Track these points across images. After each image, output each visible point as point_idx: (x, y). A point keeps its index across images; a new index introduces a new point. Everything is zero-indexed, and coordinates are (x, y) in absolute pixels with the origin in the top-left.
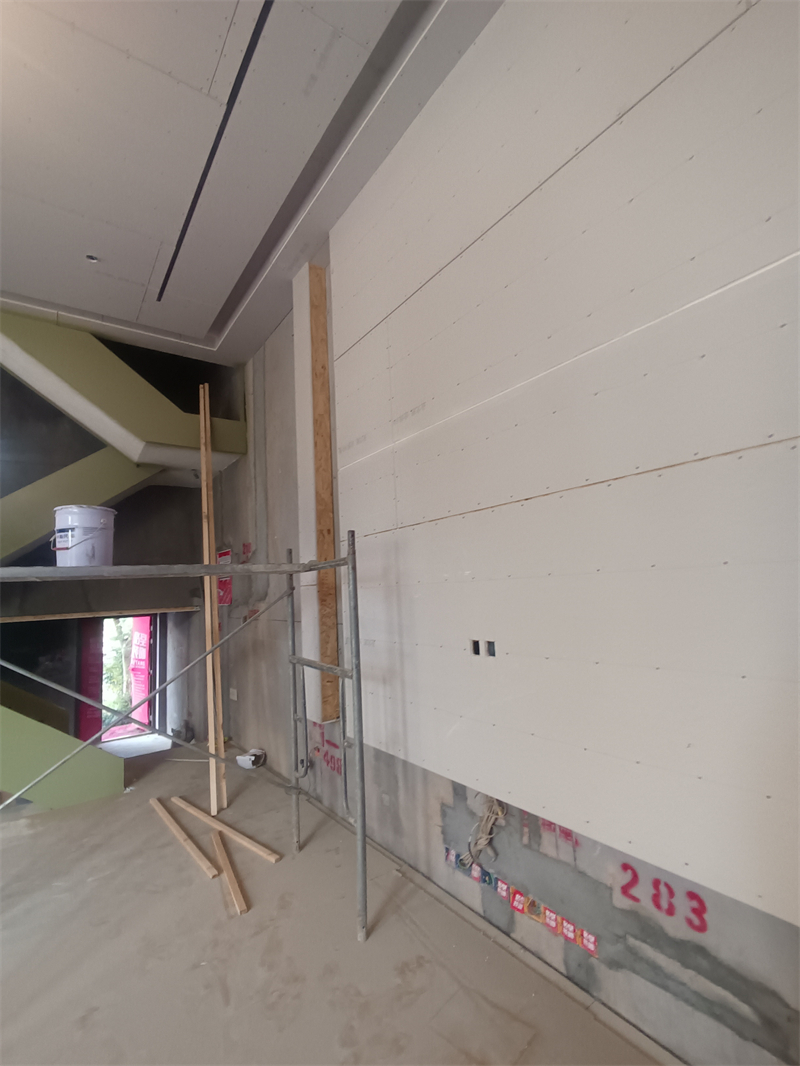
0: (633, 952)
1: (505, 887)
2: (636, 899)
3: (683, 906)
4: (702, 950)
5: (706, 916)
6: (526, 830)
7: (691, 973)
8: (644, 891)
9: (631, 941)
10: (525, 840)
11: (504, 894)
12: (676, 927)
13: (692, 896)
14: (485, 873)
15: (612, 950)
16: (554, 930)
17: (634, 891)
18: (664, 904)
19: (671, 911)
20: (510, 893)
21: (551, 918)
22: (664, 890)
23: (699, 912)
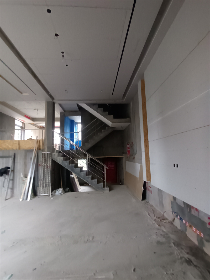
1: (184, 221)
6: (188, 208)
11: (184, 223)
14: (181, 218)
15: (207, 238)
16: (195, 232)
20: (186, 223)
21: (194, 229)
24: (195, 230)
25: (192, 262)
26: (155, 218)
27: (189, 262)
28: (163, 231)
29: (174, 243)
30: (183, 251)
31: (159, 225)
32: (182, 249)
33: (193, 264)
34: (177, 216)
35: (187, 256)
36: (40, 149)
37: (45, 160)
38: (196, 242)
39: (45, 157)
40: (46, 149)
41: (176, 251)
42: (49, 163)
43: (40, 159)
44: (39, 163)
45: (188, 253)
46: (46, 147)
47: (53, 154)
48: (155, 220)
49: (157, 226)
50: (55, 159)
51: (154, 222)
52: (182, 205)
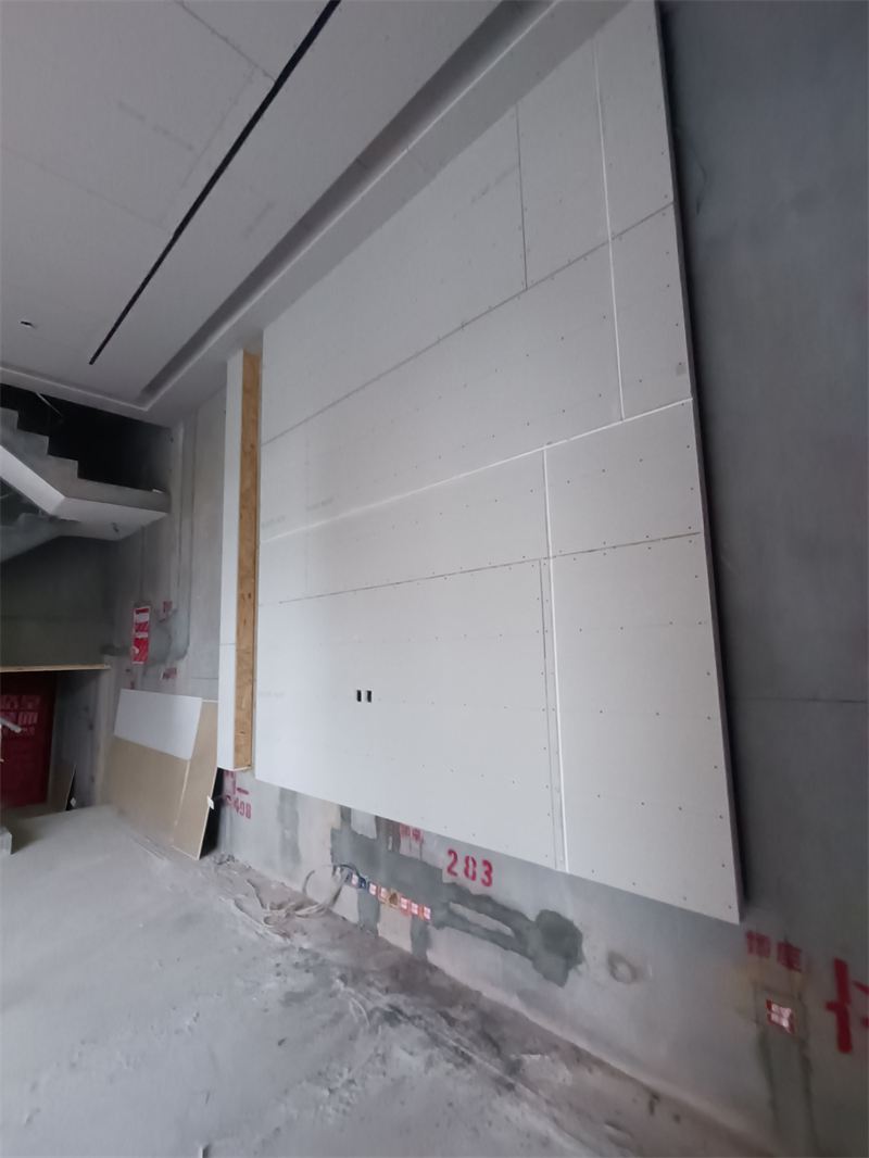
0: (452, 913)
1: (375, 887)
2: (455, 874)
3: (480, 870)
4: (488, 899)
5: (493, 875)
6: (391, 838)
7: (482, 916)
8: (459, 868)
9: (452, 905)
10: (390, 847)
11: (374, 893)
12: (476, 887)
13: (486, 863)
14: (362, 880)
15: (441, 914)
16: (405, 912)
17: (455, 869)
18: (471, 873)
19: (474, 878)
20: (378, 891)
21: (404, 903)
22: (471, 863)
23: (488, 873)
24: (405, 907)
25: (400, 1012)
26: (267, 912)
27: (393, 1016)
29: (343, 978)
30: (373, 991)
32: (370, 984)
33: (406, 1016)
34: (348, 879)
35: (384, 1001)
38: (406, 945)
41: (354, 1002)
45: (387, 991)
52: (372, 834)
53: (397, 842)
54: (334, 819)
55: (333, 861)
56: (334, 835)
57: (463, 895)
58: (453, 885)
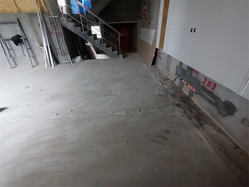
0: (200, 92)
2: (205, 84)
3: (212, 86)
4: (212, 92)
6: (190, 71)
7: (208, 95)
9: (201, 90)
10: (190, 73)
12: (209, 89)
13: (215, 84)
14: (181, 79)
15: (197, 91)
16: (189, 88)
17: (205, 83)
18: (209, 85)
20: (184, 82)
21: (189, 86)
22: (210, 83)
23: (214, 87)
26: (160, 79)
27: (178, 105)
28: (165, 88)
29: (170, 95)
30: (176, 100)
31: (162, 84)
32: (176, 98)
33: (181, 106)
34: (178, 77)
35: (177, 102)
36: (44, 12)
37: (54, 26)
38: (187, 94)
39: (54, 23)
40: (51, 13)
41: (171, 99)
42: (60, 31)
43: (50, 26)
44: (50, 30)
45: (179, 101)
46: (50, 9)
47: (61, 18)
48: (160, 80)
49: (161, 84)
50: (65, 25)
51: (158, 81)
52: (186, 69)
53: (192, 73)
54: (178, 64)
55: (176, 73)
56: (177, 67)
57: (205, 89)
58: (203, 86)
